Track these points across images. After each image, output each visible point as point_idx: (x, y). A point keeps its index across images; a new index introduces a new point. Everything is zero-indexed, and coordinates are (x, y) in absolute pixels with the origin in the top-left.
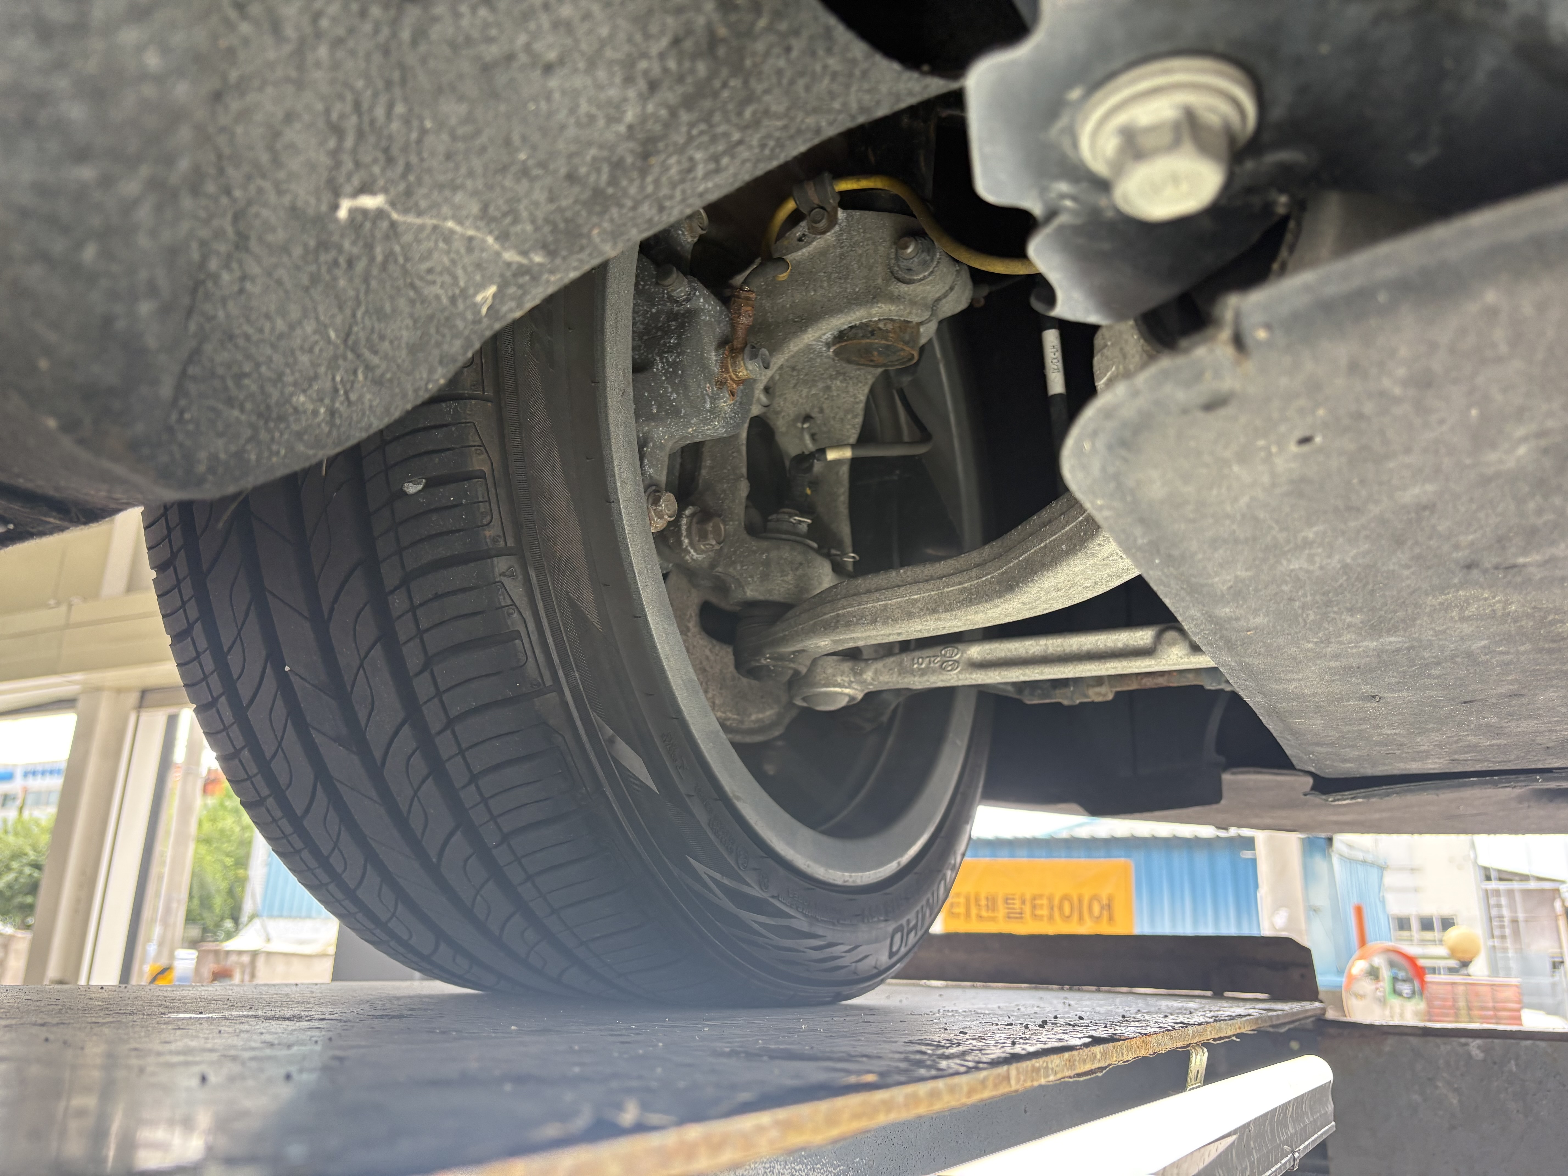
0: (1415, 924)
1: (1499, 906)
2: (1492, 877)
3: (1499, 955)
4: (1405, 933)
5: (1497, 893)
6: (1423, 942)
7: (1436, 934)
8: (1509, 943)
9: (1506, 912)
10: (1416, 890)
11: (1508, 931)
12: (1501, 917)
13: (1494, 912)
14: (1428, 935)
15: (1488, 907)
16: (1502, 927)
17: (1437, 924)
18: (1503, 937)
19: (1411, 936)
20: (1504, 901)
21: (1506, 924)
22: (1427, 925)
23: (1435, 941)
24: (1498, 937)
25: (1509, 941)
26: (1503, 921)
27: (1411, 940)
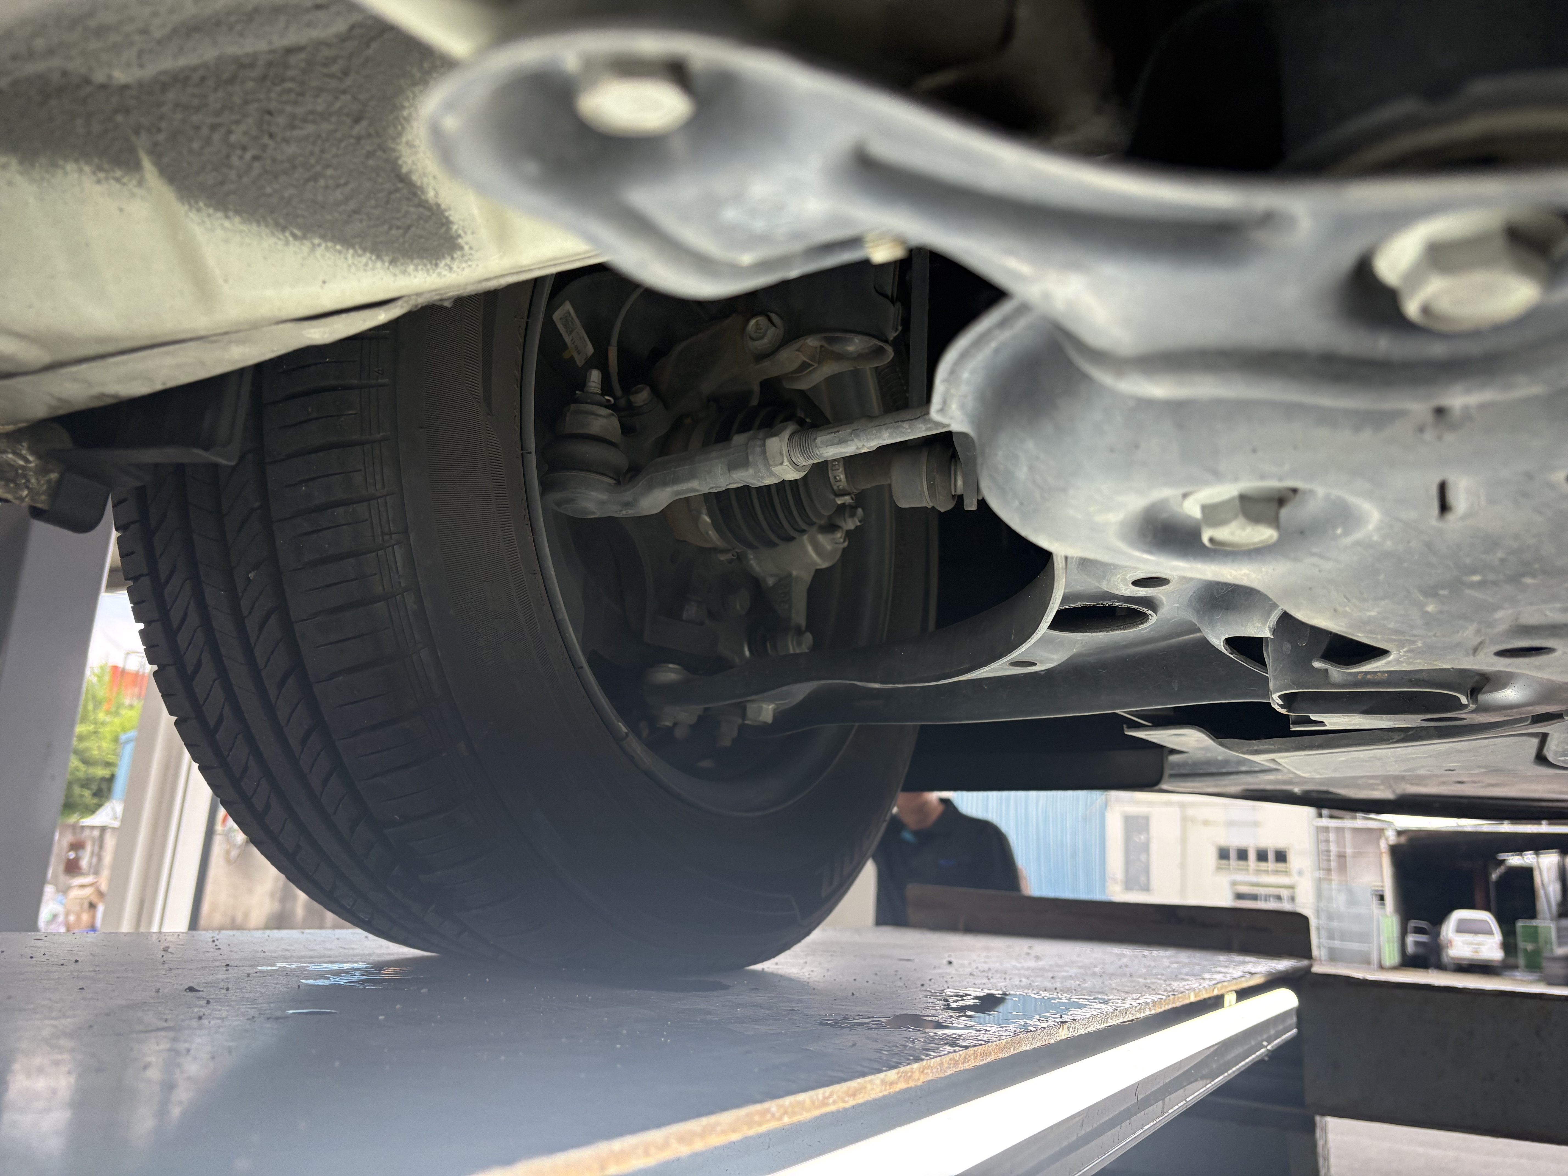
0: (1252, 855)
1: (1328, 841)
2: (1323, 815)
3: (1325, 886)
4: (1242, 863)
5: (1327, 829)
6: (1258, 872)
7: (1271, 865)
8: (1334, 876)
9: (1333, 848)
10: (1256, 824)
11: (1333, 864)
12: (1329, 851)
13: (1323, 847)
14: (1263, 865)
15: (1318, 842)
16: (1329, 860)
17: (1271, 856)
18: (1329, 870)
19: (1248, 866)
20: (1332, 836)
21: (1332, 858)
22: (1262, 856)
23: (1267, 871)
24: (1323, 870)
25: (1332, 872)
26: (1329, 856)
27: (1247, 870)
